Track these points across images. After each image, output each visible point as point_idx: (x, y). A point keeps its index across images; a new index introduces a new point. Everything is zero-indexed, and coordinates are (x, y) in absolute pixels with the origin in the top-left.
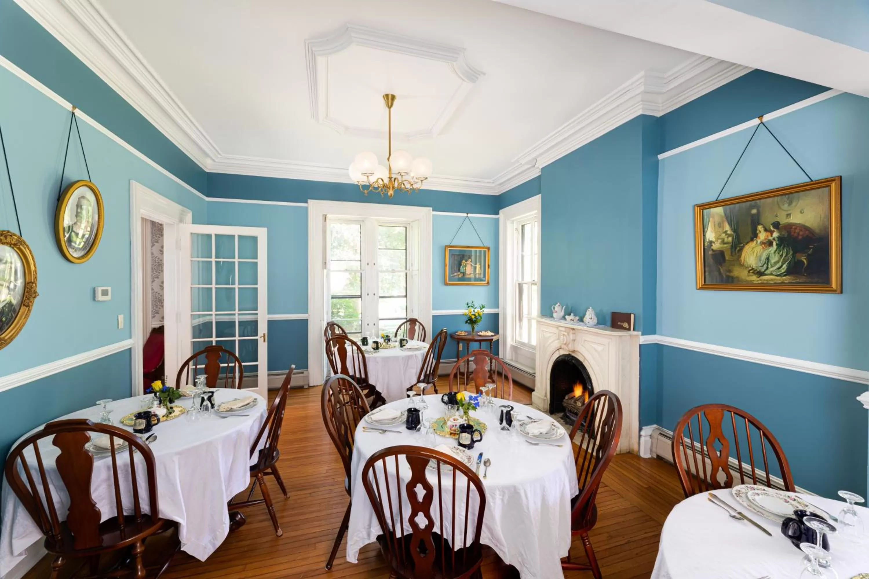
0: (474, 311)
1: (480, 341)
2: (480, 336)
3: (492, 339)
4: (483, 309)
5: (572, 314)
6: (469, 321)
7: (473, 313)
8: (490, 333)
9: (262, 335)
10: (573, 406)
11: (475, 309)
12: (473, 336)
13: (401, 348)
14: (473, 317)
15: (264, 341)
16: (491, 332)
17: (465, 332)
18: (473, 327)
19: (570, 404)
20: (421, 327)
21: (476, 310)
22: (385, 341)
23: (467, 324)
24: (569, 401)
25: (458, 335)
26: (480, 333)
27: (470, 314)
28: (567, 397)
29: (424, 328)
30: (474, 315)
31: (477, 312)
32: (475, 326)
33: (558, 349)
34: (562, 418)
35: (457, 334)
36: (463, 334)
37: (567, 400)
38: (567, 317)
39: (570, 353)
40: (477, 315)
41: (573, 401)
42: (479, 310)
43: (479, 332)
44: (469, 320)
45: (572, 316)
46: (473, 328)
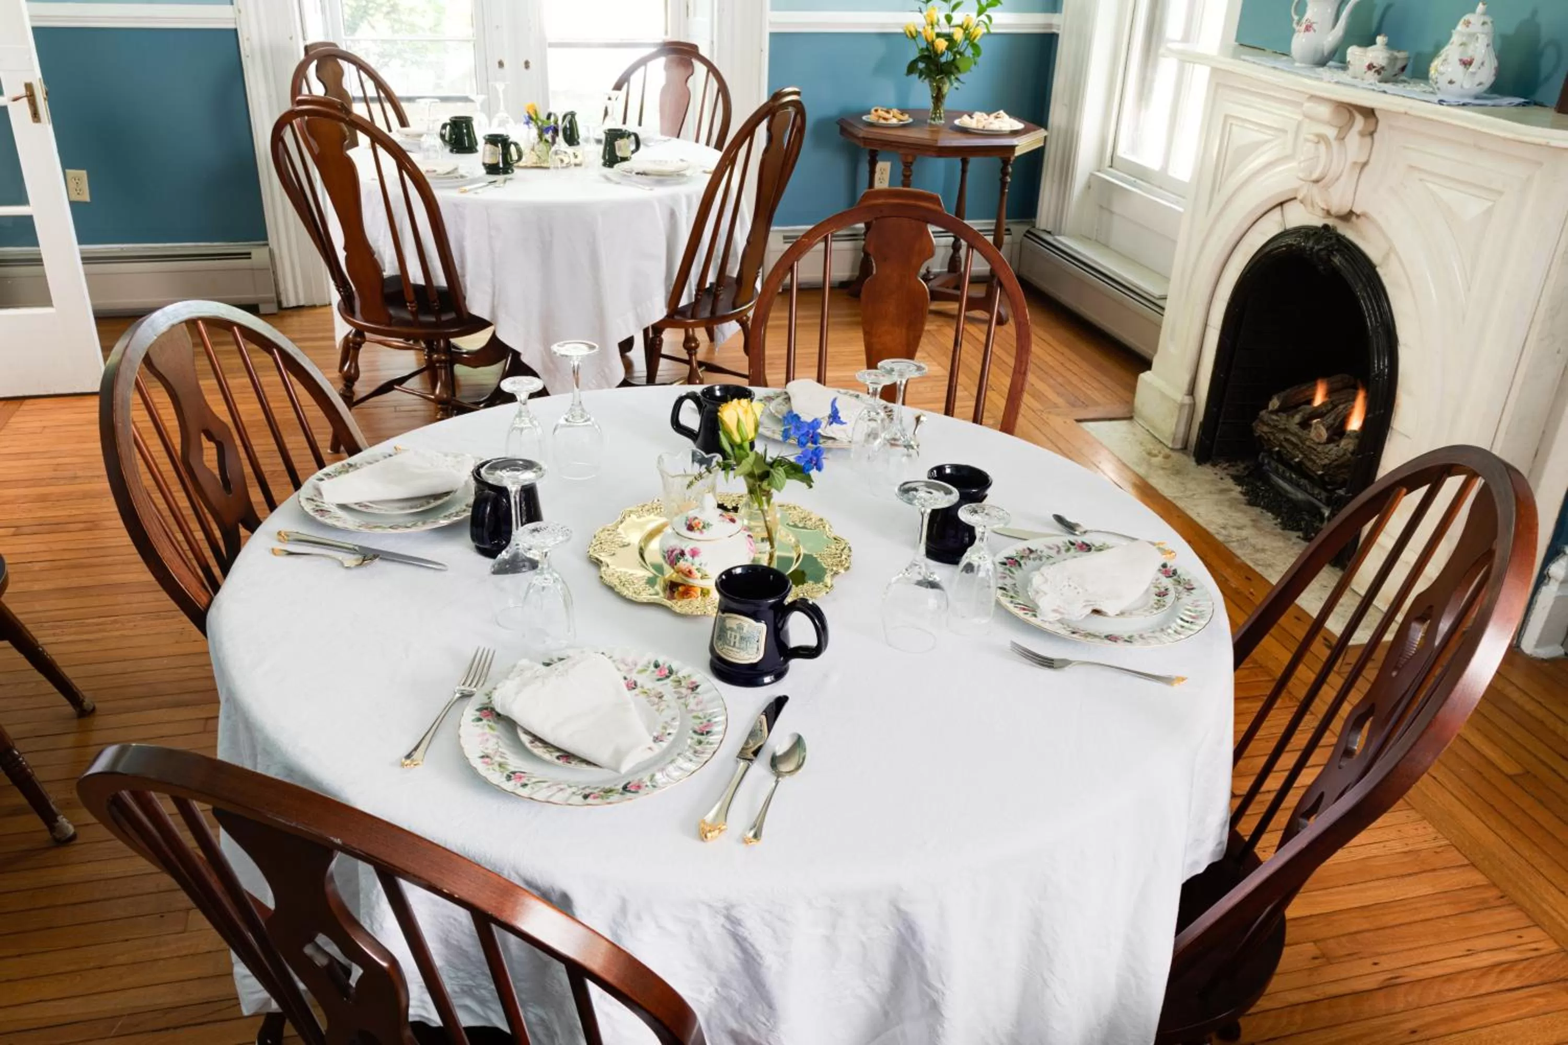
0: (949, 19)
1: (964, 153)
2: (965, 131)
3: (1012, 148)
4: (989, 12)
5: (1380, 39)
6: (921, 65)
7: (946, 30)
8: (1005, 122)
9: (22, 91)
10: (1294, 439)
11: (954, 8)
12: (936, 130)
13: (607, 171)
14: (942, 44)
15: (36, 116)
16: (1011, 114)
17: (903, 112)
18: (939, 89)
19: (1285, 430)
20: (714, 85)
21: (958, 17)
22: (540, 136)
23: (915, 76)
24: (1281, 420)
25: (871, 125)
26: (965, 121)
27: (931, 33)
28: (1275, 403)
29: (723, 89)
30: (949, 38)
31: (961, 26)
32: (946, 88)
33: (1281, 204)
34: (1238, 480)
35: (864, 118)
36: (894, 121)
37: (1276, 412)
38: (1353, 53)
39: (1330, 222)
40: (959, 35)
41: (1297, 418)
42: (973, 15)
43: (960, 115)
44: (922, 58)
45: (1378, 53)
46: (938, 98)
